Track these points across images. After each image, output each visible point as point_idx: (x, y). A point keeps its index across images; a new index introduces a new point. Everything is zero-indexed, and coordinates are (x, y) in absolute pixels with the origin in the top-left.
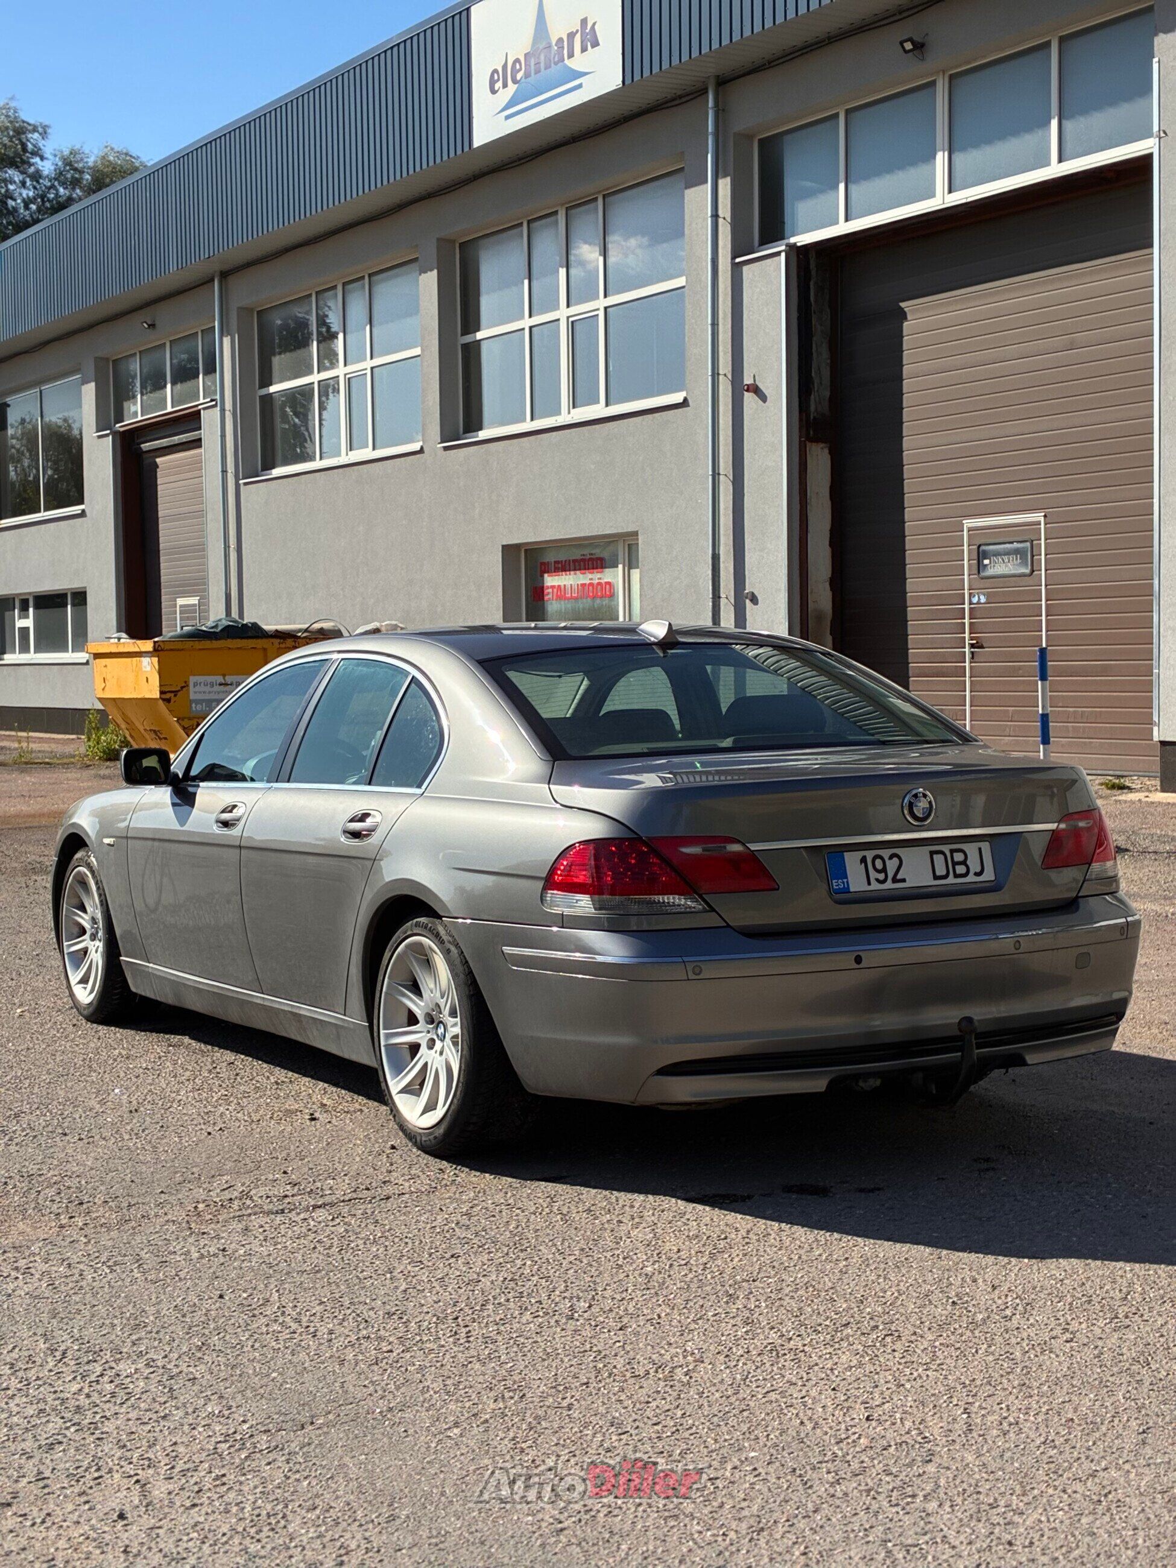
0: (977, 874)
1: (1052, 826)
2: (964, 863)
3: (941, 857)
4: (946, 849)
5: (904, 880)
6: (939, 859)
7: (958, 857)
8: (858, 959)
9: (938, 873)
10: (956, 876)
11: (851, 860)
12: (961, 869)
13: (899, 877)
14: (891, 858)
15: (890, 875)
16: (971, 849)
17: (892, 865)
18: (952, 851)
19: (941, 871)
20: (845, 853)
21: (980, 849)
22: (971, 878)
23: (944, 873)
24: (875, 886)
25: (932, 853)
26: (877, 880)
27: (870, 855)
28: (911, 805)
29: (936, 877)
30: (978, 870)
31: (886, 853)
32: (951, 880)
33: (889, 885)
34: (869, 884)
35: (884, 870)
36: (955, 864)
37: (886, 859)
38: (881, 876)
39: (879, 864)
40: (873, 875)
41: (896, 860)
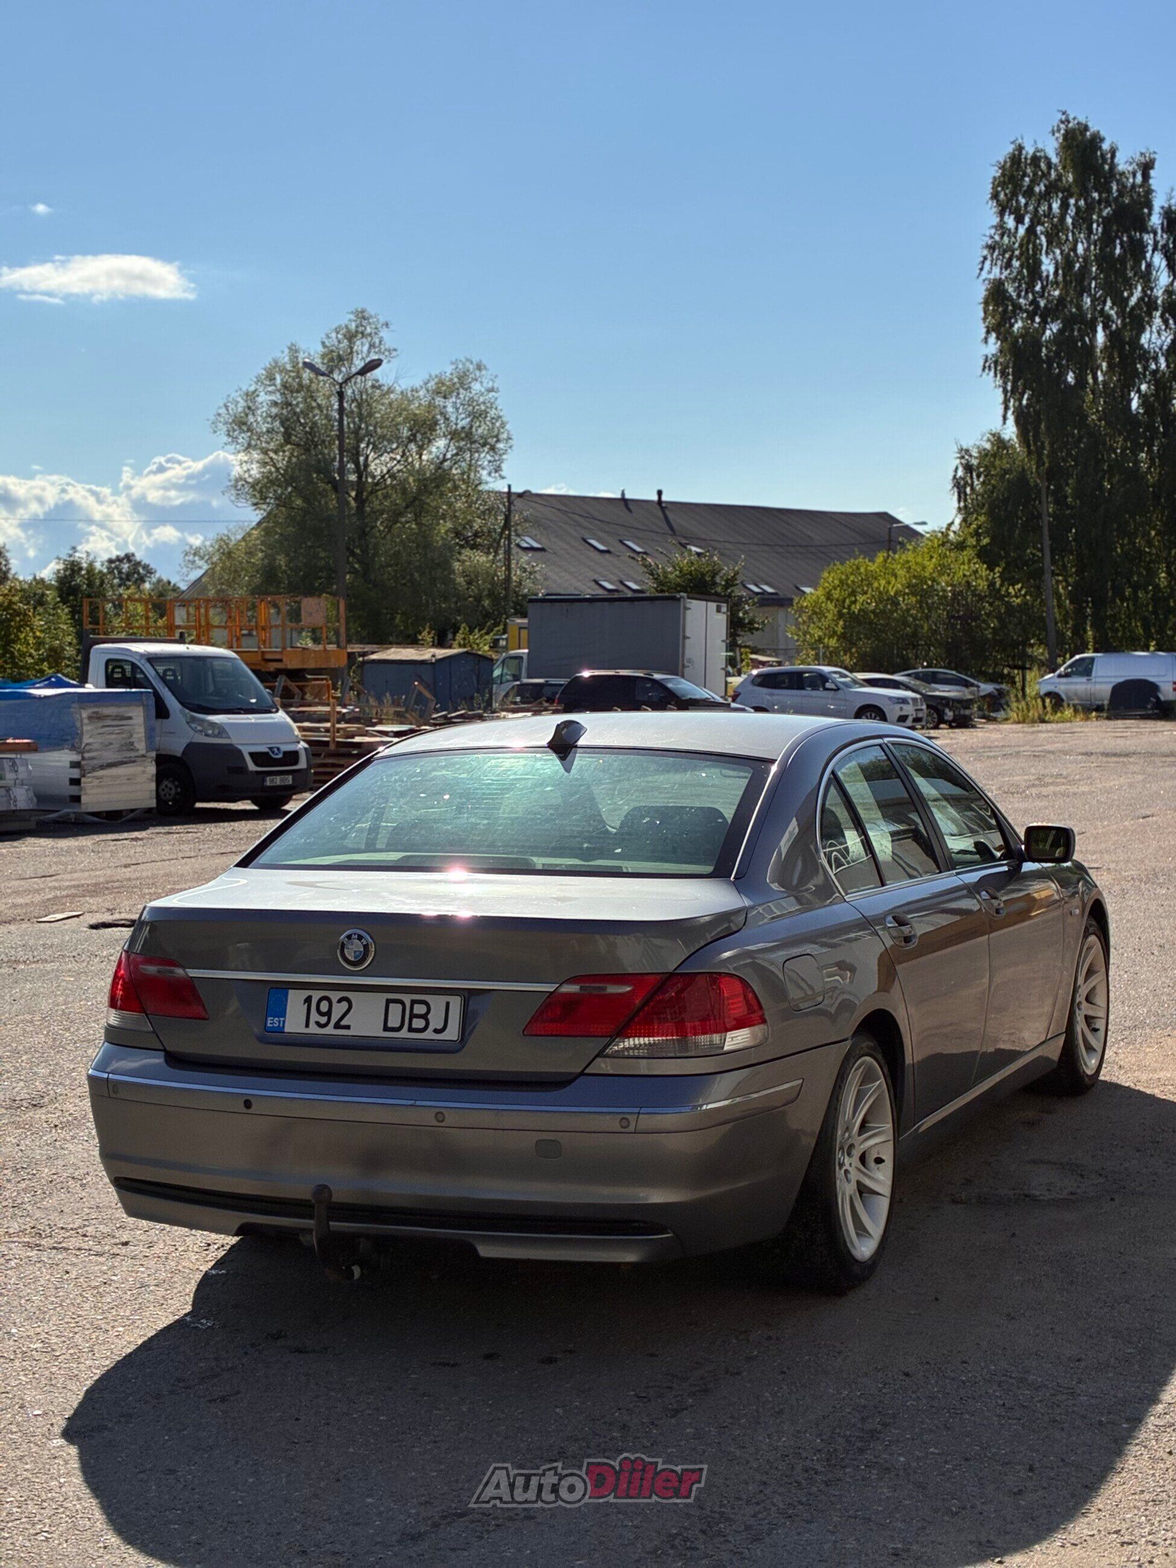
0: (436, 1031)
1: (550, 988)
2: (424, 1017)
3: (400, 1007)
4: (407, 999)
5: (348, 1027)
6: (395, 1010)
7: (420, 1009)
8: (248, 1104)
9: (390, 1025)
10: (411, 1029)
11: (295, 1000)
12: (418, 1023)
13: (343, 1023)
14: (339, 1001)
15: (335, 1018)
16: (437, 1003)
17: (338, 1010)
18: (413, 1002)
19: (394, 1021)
20: (290, 991)
21: (448, 1004)
22: (429, 1035)
23: (397, 1025)
24: (313, 1029)
25: (389, 1002)
26: (318, 1024)
27: (316, 995)
28: (343, 946)
29: (386, 1028)
30: (440, 1026)
31: (335, 996)
32: (404, 1033)
33: (330, 1030)
34: (307, 1025)
35: (328, 1014)
36: (413, 1016)
37: (334, 1000)
38: (323, 1020)
39: (324, 1006)
40: (314, 1017)
41: (344, 1005)
